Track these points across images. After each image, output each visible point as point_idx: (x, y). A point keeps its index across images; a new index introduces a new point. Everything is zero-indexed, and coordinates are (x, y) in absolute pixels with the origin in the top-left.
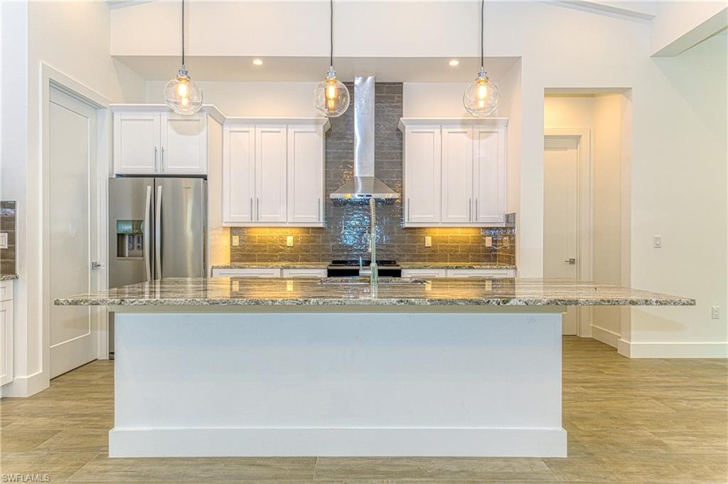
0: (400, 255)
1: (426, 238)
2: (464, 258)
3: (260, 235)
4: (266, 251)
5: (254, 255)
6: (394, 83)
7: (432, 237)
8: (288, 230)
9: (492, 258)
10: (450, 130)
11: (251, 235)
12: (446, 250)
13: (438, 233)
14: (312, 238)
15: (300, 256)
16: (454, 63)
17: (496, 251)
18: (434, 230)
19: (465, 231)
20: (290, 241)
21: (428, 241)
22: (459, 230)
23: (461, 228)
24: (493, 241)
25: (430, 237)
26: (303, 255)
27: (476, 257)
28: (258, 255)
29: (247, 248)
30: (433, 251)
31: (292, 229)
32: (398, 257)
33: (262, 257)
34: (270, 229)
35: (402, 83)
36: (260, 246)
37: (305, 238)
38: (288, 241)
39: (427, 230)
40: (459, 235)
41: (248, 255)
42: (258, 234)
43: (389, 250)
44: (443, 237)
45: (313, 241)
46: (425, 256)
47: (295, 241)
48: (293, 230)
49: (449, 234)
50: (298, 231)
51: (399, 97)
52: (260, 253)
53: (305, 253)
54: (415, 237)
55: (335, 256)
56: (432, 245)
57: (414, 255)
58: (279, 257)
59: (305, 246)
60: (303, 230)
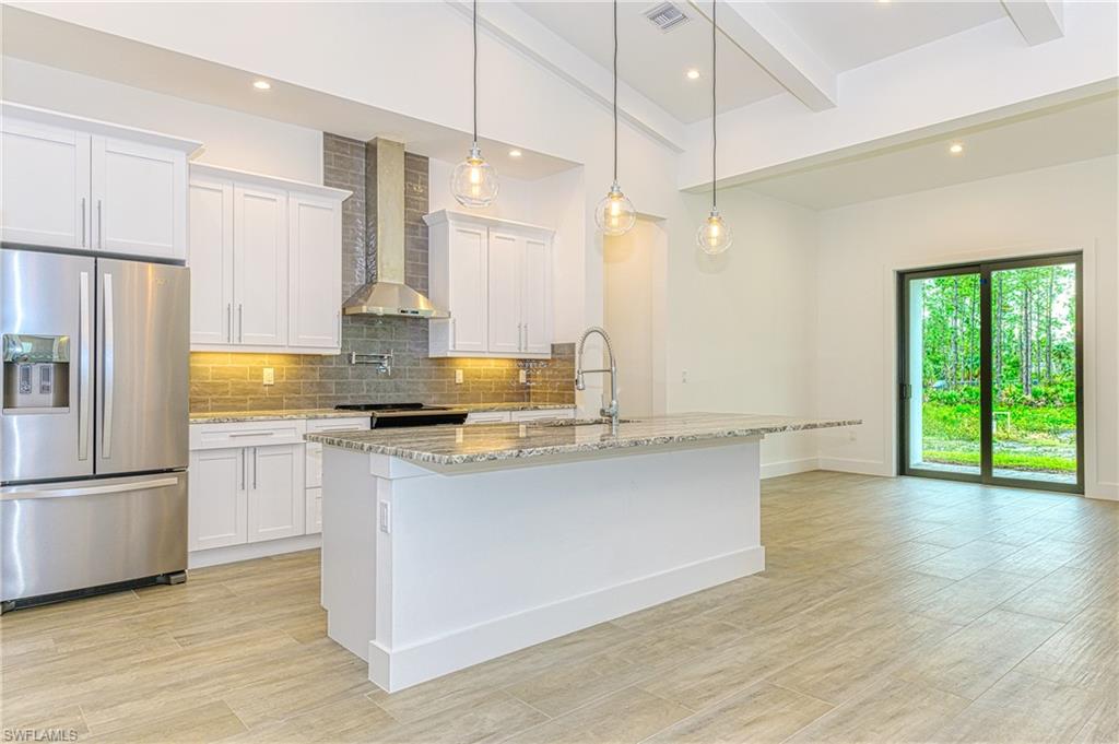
1: (457, 371)
2: (497, 397)
3: (215, 365)
4: (227, 393)
5: (206, 401)
6: (418, 156)
7: (464, 370)
8: (266, 359)
9: (526, 397)
12: (478, 388)
13: (470, 365)
14: (303, 372)
15: (285, 401)
17: (529, 387)
18: (465, 362)
19: (498, 362)
20: (268, 376)
21: (460, 376)
22: (493, 362)
24: (528, 376)
25: (462, 371)
26: (290, 399)
27: (510, 396)
28: (213, 400)
30: (464, 389)
31: (272, 357)
34: (234, 356)
35: (427, 158)
36: (214, 385)
37: (294, 371)
38: (265, 376)
39: (457, 362)
40: (493, 367)
44: (476, 370)
45: (305, 377)
46: (456, 396)
47: (277, 376)
48: (276, 359)
50: (282, 359)
51: (424, 176)
52: (215, 397)
53: (293, 395)
54: (443, 370)
55: (339, 398)
56: (465, 382)
57: (442, 395)
58: (249, 402)
59: (292, 384)
60: (289, 358)
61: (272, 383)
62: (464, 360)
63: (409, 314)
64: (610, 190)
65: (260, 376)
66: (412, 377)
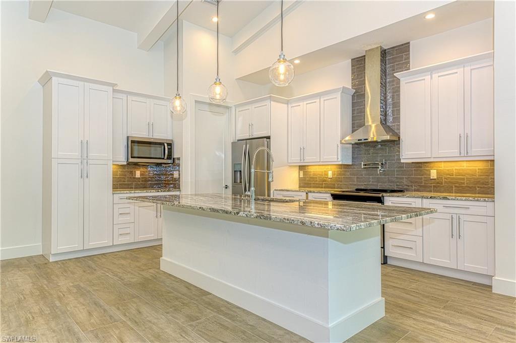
0: (408, 186)
1: (431, 171)
4: (317, 181)
5: (311, 184)
6: (402, 45)
7: (437, 170)
8: (329, 167)
10: (440, 74)
11: (309, 170)
13: (443, 167)
14: (343, 172)
16: (430, 16)
18: (439, 164)
19: (472, 164)
20: (330, 174)
21: (434, 174)
22: (465, 164)
23: (466, 161)
25: (436, 171)
26: (338, 184)
28: (313, 184)
29: (307, 179)
30: (438, 183)
31: (331, 166)
32: (405, 187)
33: (315, 185)
34: (319, 166)
35: (409, 43)
36: (313, 178)
37: (340, 172)
38: (329, 174)
39: (432, 165)
40: (465, 168)
41: (308, 184)
42: (313, 170)
43: (398, 182)
44: (448, 170)
45: (344, 175)
46: (431, 187)
47: (333, 174)
48: (333, 167)
49: (454, 168)
50: (335, 167)
54: (421, 171)
55: (358, 185)
56: (437, 178)
57: (421, 186)
58: (324, 185)
59: (339, 178)
60: (337, 166)
61: (331, 177)
62: (436, 164)
63: (363, 141)
65: (327, 175)
66: (399, 175)
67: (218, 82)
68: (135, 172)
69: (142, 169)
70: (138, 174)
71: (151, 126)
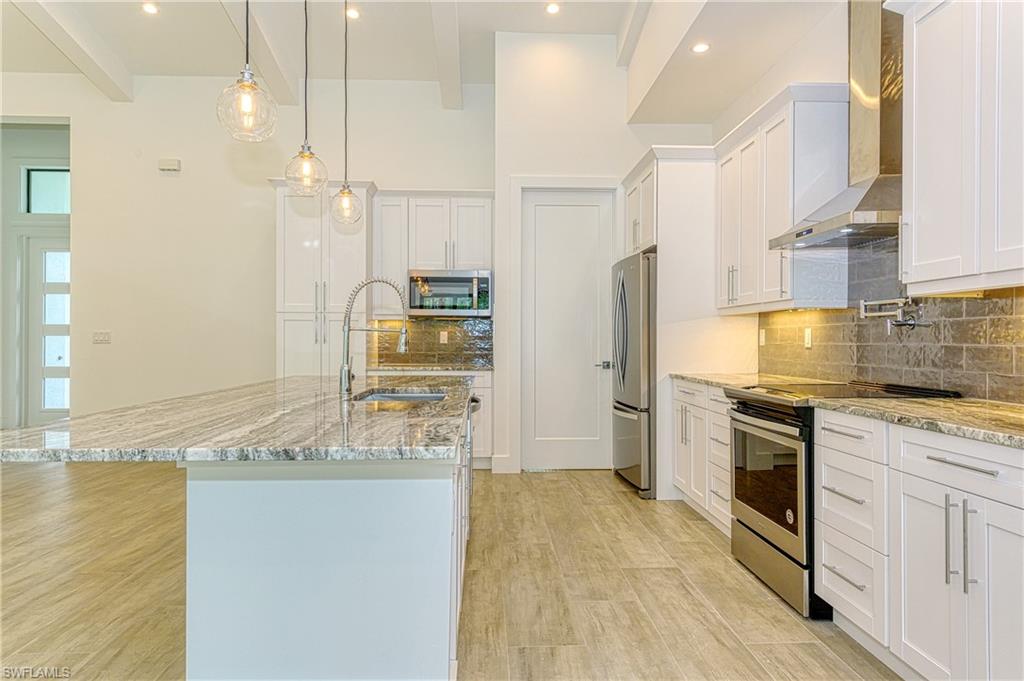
4: (787, 355)
5: (777, 363)
8: (808, 318)
11: (774, 327)
14: (831, 332)
15: (819, 368)
28: (780, 363)
29: (771, 350)
31: (811, 315)
33: (783, 366)
34: (790, 316)
36: (780, 347)
37: (825, 332)
38: (806, 338)
41: (772, 362)
42: (780, 325)
45: (833, 339)
47: (814, 337)
48: (813, 318)
50: (817, 317)
52: (781, 359)
53: (824, 362)
58: (798, 367)
60: (822, 315)
61: (810, 345)
63: (806, 236)
64: (301, 149)
65: (802, 338)
67: (307, 153)
68: (439, 333)
69: (450, 328)
70: (444, 337)
71: (450, 249)
